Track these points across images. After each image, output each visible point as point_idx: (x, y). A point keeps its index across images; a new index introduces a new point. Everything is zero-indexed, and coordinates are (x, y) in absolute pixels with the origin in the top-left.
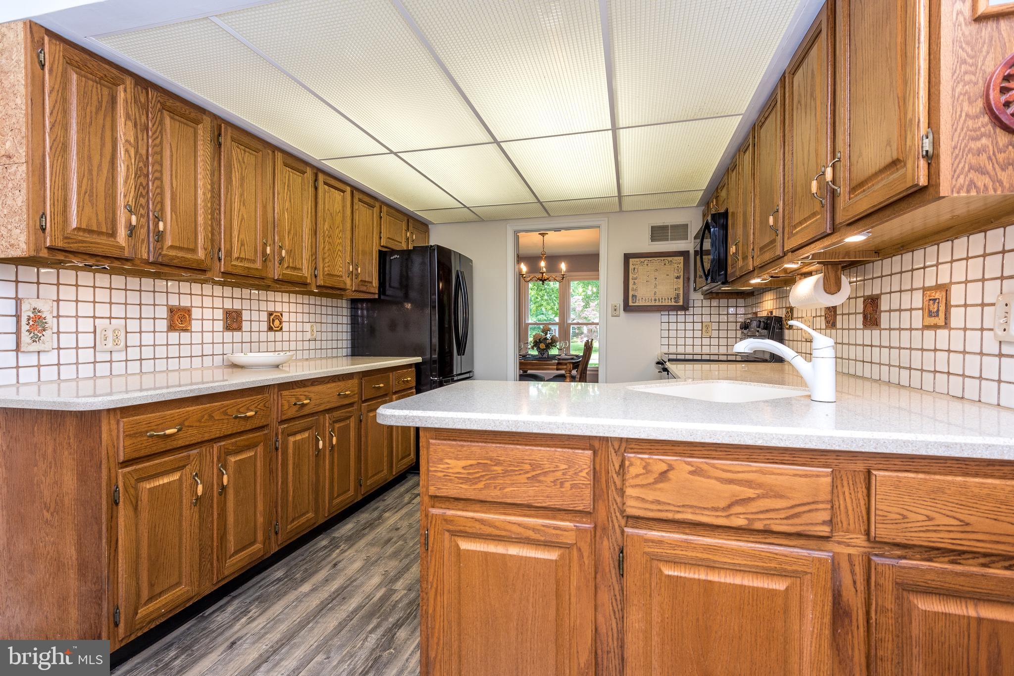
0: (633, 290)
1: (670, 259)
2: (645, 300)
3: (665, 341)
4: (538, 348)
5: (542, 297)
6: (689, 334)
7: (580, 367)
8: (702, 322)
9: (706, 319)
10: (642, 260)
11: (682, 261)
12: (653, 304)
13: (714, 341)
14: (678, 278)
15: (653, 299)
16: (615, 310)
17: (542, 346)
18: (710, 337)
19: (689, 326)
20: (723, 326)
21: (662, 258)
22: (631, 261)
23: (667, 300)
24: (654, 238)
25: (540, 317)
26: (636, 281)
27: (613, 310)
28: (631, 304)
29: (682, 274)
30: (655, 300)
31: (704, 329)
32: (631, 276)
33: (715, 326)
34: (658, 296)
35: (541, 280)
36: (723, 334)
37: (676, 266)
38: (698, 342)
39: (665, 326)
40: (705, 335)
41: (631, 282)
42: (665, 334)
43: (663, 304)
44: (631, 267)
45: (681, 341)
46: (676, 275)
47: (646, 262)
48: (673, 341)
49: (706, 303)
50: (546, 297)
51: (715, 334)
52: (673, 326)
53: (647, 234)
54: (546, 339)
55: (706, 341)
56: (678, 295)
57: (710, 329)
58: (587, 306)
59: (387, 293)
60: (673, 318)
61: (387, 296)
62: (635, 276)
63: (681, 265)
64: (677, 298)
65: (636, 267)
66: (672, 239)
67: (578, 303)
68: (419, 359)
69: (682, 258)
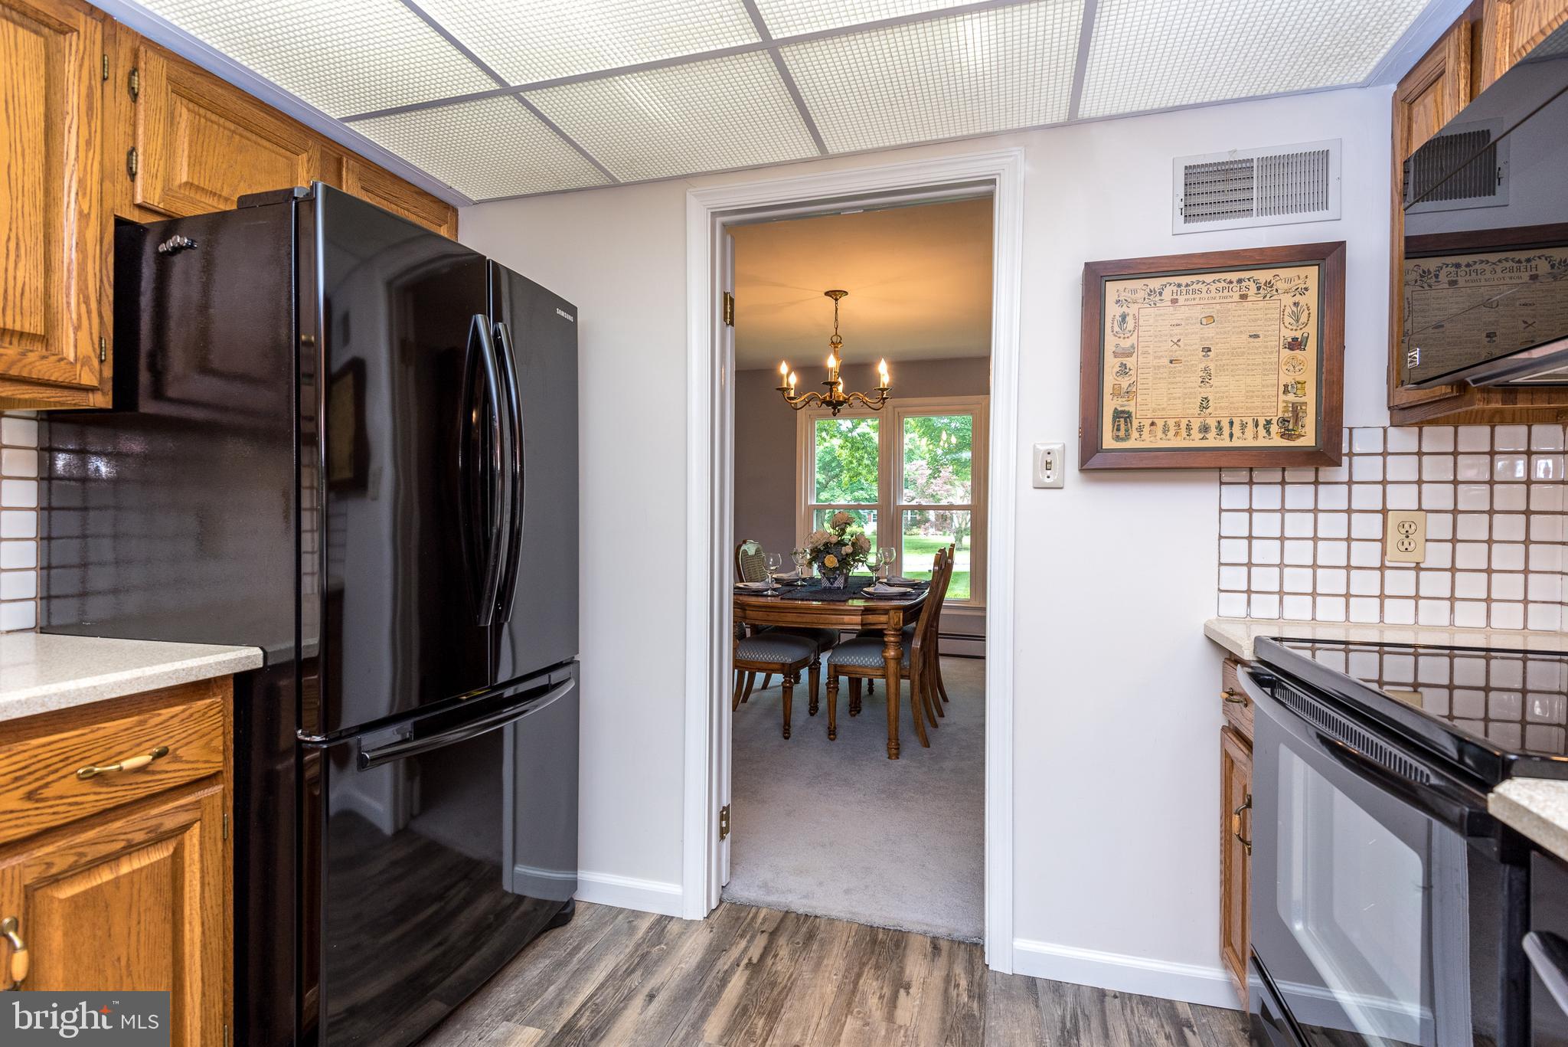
0: (1117, 393)
1: (1263, 276)
2: (1166, 430)
3: (1236, 578)
4: (822, 567)
5: (860, 461)
6: (1332, 553)
7: (924, 616)
8: (1384, 511)
9: (1402, 498)
10: (1155, 283)
11: (1313, 284)
12: (1197, 443)
13: (1436, 584)
14: (1295, 344)
15: (1196, 425)
16: (1048, 466)
17: (831, 561)
18: (1418, 568)
19: (1332, 525)
20: (1473, 527)
21: (1234, 276)
22: (1112, 289)
23: (1250, 429)
24: (1192, 211)
25: (859, 494)
26: (1130, 362)
27: (1041, 465)
28: (1108, 442)
29: (1312, 330)
30: (1205, 429)
31: (1393, 537)
32: (1110, 342)
33: (1440, 525)
34: (1218, 411)
35: (829, 403)
36: (1471, 556)
37: (1288, 300)
38: (1366, 583)
39: (1236, 524)
40: (1394, 556)
41: (1111, 364)
42: (1236, 551)
43: (1237, 443)
44: (1112, 311)
45: (1298, 581)
46: (1289, 334)
47: (1167, 294)
48: (1264, 579)
49: (1403, 439)
50: (866, 462)
51: (1438, 555)
52: (1269, 525)
53: (1169, 192)
54: (841, 543)
55: (1400, 582)
56: (1296, 411)
57: (1417, 537)
58: (935, 474)
59: (172, 392)
60: (1266, 496)
61: (171, 401)
62: (1126, 344)
63: (1311, 299)
64: (1289, 425)
65: (1132, 310)
66: (1262, 212)
67: (920, 472)
68: (246, 656)
69: (1313, 272)
